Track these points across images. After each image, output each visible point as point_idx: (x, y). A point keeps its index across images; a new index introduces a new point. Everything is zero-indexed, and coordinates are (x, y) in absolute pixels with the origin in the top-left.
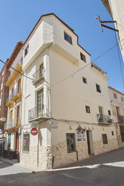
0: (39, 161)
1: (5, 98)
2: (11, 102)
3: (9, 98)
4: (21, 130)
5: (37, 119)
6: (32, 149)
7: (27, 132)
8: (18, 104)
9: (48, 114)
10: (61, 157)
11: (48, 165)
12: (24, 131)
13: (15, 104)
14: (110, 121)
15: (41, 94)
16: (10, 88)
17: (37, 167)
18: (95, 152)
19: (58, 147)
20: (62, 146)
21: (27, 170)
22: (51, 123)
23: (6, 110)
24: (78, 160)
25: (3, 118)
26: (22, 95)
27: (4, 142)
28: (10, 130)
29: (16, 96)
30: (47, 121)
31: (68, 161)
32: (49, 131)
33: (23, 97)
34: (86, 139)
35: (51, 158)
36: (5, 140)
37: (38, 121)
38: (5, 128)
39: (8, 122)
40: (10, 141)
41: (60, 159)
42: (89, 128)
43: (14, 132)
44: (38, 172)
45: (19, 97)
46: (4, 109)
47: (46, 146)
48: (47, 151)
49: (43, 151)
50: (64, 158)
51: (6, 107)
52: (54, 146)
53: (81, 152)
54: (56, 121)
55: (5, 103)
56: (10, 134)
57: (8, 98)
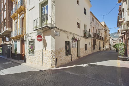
0: (44, 62)
1: (9, 11)
2: (16, 14)
3: (14, 11)
4: (26, 37)
5: (41, 28)
6: (37, 52)
7: (32, 39)
8: (22, 16)
9: (52, 23)
10: (61, 59)
11: (52, 65)
12: (29, 38)
13: (19, 16)
14: (90, 36)
15: (45, 7)
16: (13, 2)
17: (42, 66)
18: (81, 55)
19: (60, 51)
20: (63, 50)
21: (34, 68)
22: (55, 31)
23: (11, 21)
24: (71, 61)
25: (9, 28)
26: (26, 7)
27: (11, 48)
28: (16, 37)
29: (20, 8)
30: (52, 29)
31: (66, 61)
32: (53, 38)
33: (27, 9)
34: (77, 47)
35: (55, 59)
36: (12, 46)
37: (43, 29)
38: (11, 36)
39: (13, 32)
40: (17, 47)
41: (61, 60)
42: (78, 39)
43: (20, 39)
44: (45, 71)
45: (23, 9)
46: (9, 21)
47: (50, 50)
48: (52, 54)
49: (47, 54)
50: (63, 59)
51: (11, 19)
52: (57, 51)
53: (73, 55)
54: (58, 30)
55: (10, 16)
56: (16, 41)
57: (12, 11)
